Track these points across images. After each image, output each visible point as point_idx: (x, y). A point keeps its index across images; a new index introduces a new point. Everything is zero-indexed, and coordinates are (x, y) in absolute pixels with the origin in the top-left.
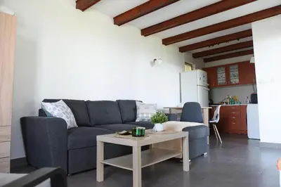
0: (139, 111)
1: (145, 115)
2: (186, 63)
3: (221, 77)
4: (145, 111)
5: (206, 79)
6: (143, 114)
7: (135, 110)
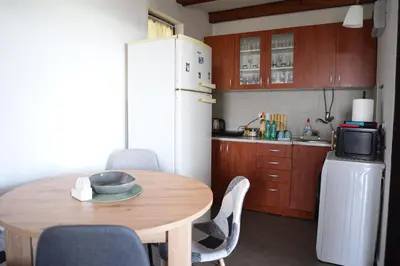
3: (249, 63)
5: (206, 68)
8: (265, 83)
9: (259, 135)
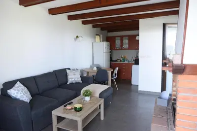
0: (69, 77)
1: (73, 79)
2: (97, 35)
4: (73, 76)
6: (72, 78)
7: (66, 76)
8: (121, 48)
9: (121, 61)
